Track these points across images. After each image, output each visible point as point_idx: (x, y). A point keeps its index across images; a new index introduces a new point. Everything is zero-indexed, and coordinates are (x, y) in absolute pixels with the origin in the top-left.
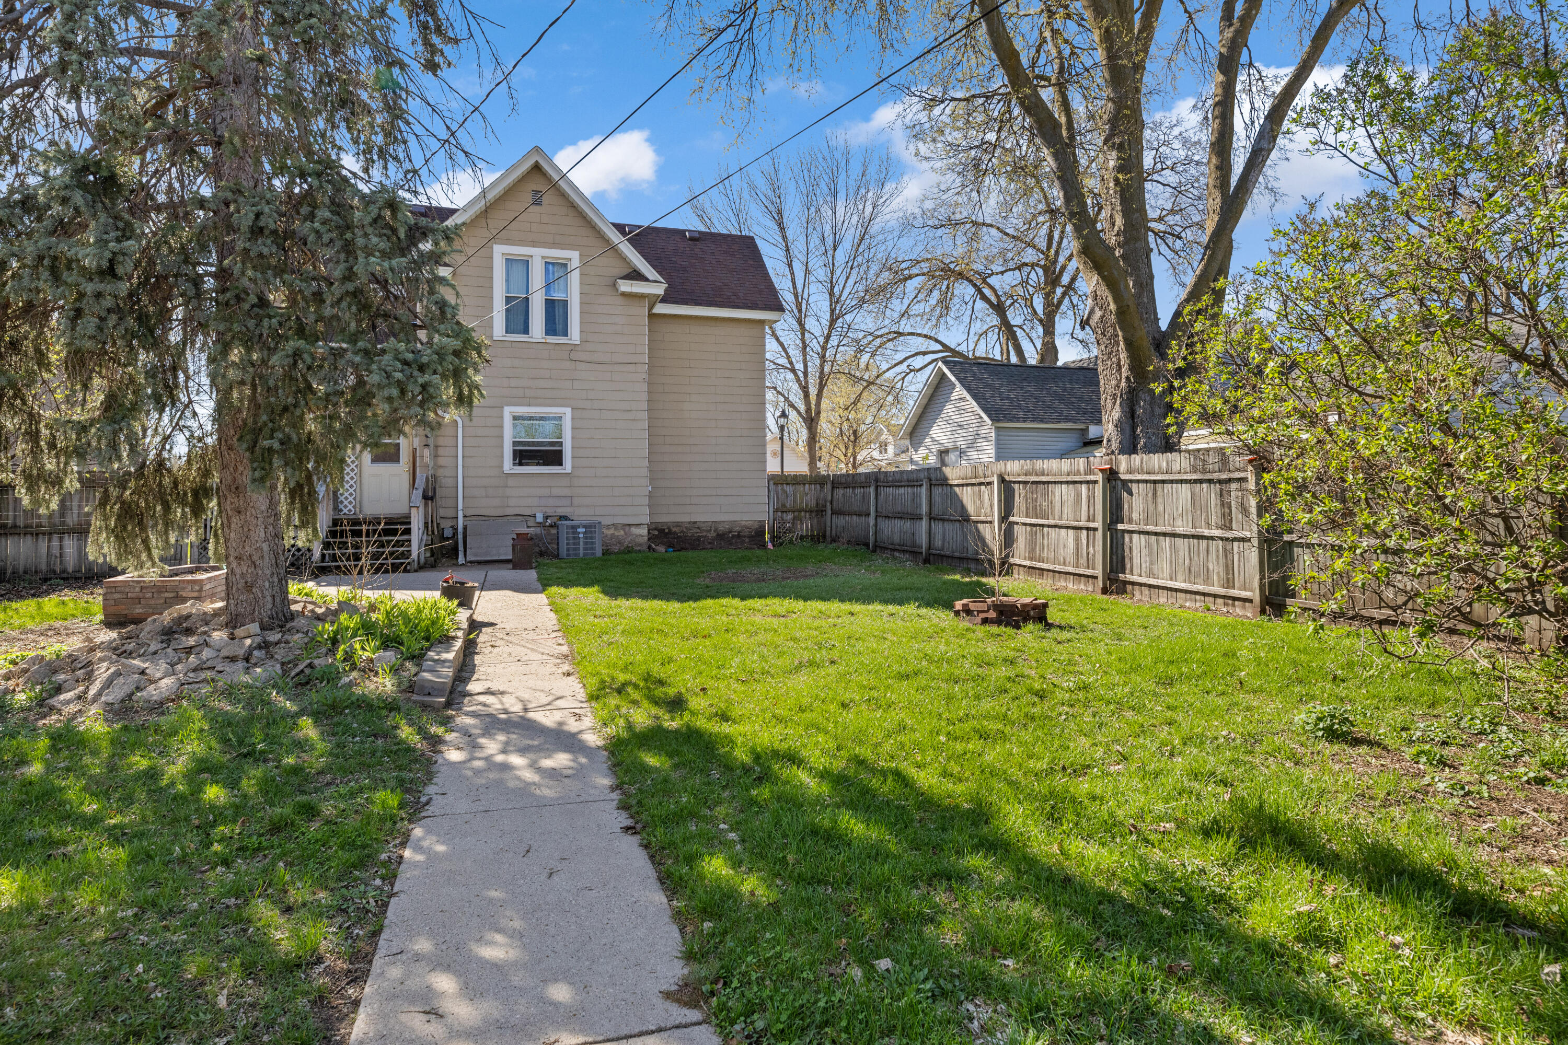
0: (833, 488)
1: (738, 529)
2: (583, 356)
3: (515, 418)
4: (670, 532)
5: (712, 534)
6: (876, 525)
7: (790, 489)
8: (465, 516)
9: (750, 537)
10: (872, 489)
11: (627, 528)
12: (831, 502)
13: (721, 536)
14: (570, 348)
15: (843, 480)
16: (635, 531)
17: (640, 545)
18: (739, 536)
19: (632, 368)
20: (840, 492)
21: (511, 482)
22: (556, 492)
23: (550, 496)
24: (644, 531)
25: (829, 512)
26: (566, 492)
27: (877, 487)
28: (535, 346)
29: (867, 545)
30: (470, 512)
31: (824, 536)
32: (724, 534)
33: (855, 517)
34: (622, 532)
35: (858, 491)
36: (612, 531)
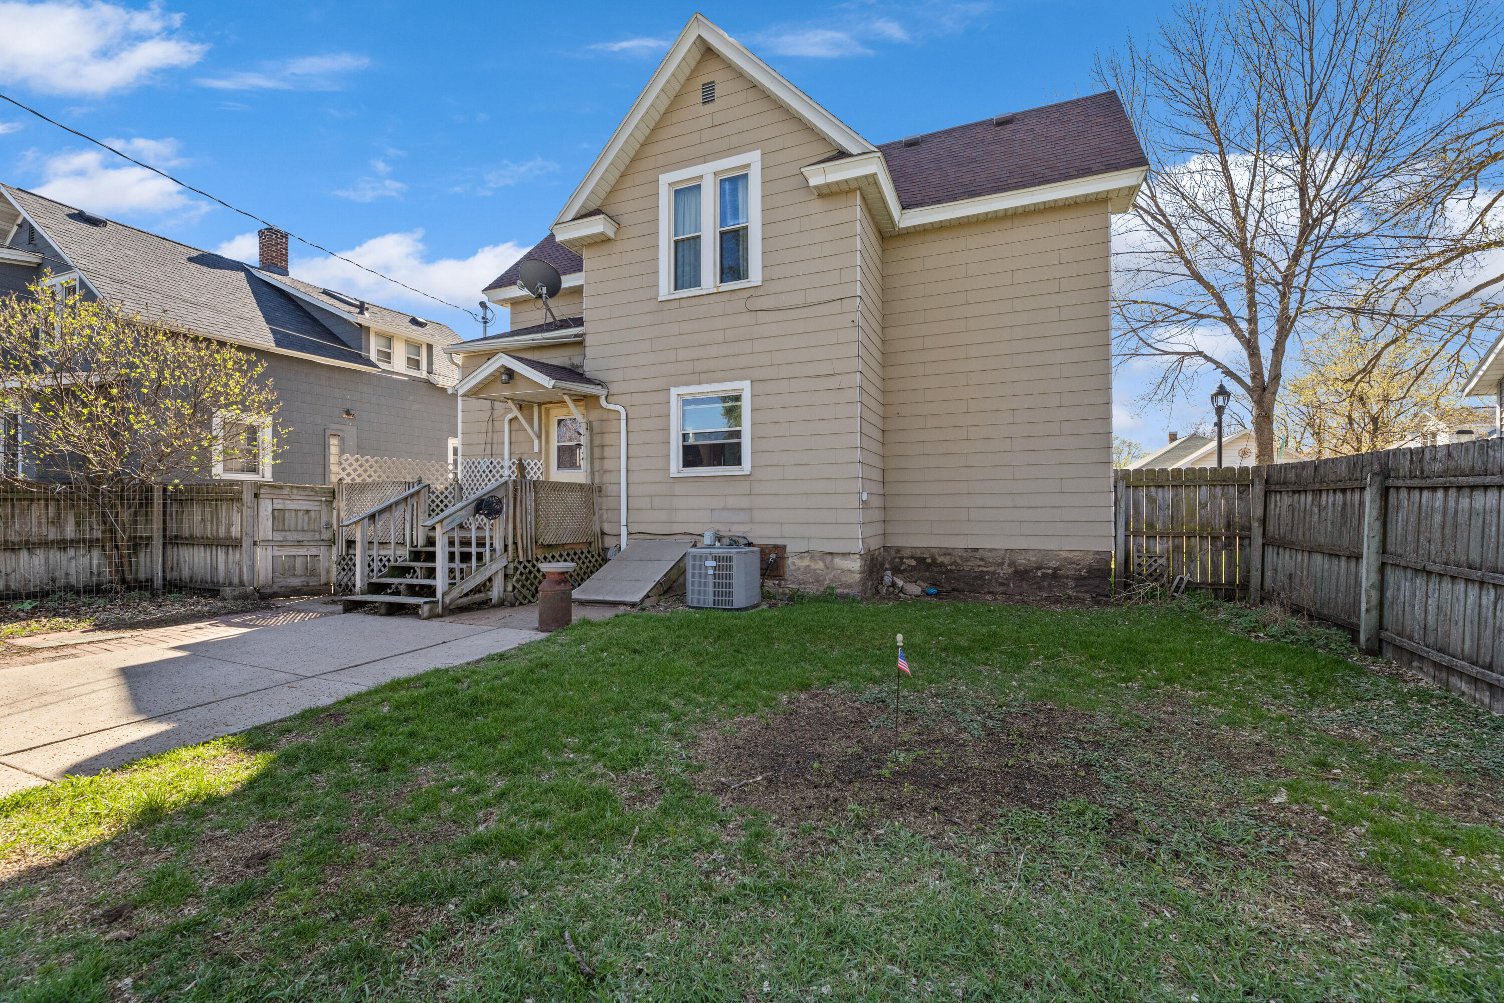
0: (1267, 493)
1: (1053, 563)
2: (768, 303)
3: (686, 403)
4: (934, 562)
5: (1006, 570)
6: (1382, 588)
7: (1166, 496)
8: (629, 534)
9: (1079, 579)
10: (1370, 497)
11: (829, 558)
12: (1264, 522)
13: (1021, 574)
14: (748, 293)
15: (1292, 476)
16: (839, 562)
17: (848, 586)
18: (1055, 576)
19: (836, 307)
20: (1282, 503)
21: (679, 489)
22: (732, 502)
23: (724, 509)
24: (855, 565)
25: (1258, 541)
26: (744, 502)
27: (1385, 492)
28: (706, 300)
29: (1354, 631)
30: (634, 528)
31: (1245, 586)
32: (1026, 572)
33: (1318, 559)
34: (820, 565)
35: (1327, 499)
36: (806, 562)
